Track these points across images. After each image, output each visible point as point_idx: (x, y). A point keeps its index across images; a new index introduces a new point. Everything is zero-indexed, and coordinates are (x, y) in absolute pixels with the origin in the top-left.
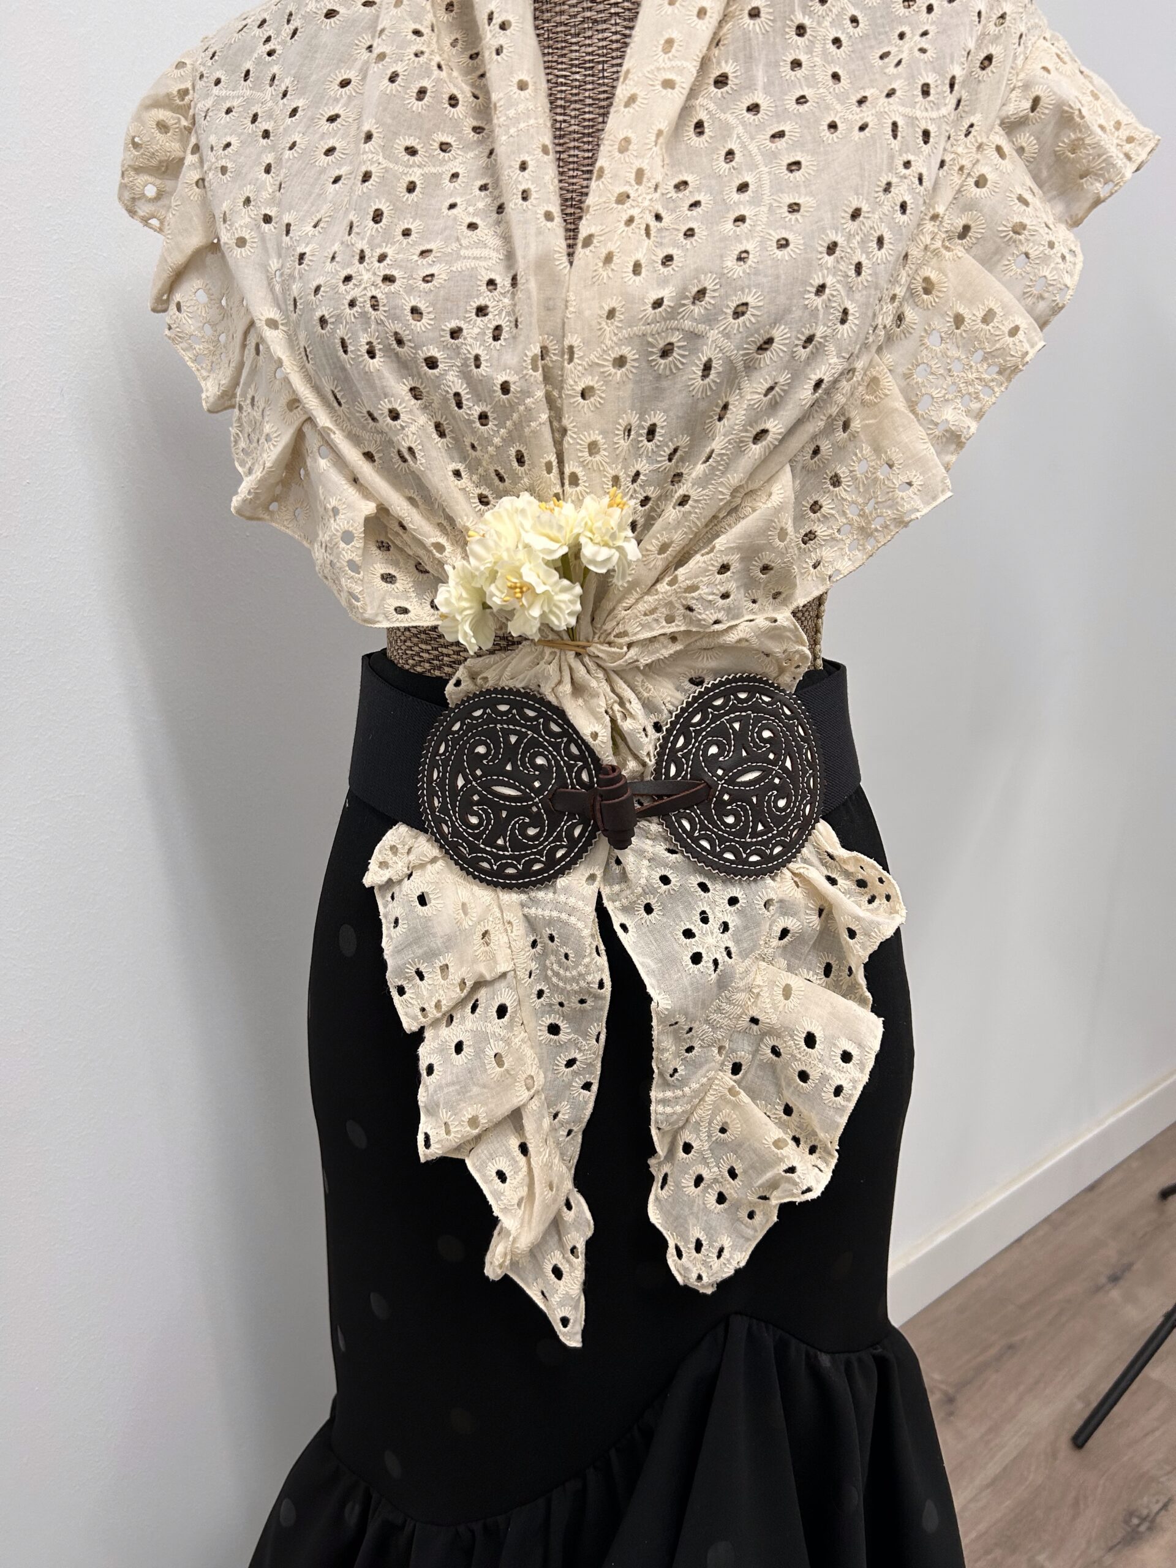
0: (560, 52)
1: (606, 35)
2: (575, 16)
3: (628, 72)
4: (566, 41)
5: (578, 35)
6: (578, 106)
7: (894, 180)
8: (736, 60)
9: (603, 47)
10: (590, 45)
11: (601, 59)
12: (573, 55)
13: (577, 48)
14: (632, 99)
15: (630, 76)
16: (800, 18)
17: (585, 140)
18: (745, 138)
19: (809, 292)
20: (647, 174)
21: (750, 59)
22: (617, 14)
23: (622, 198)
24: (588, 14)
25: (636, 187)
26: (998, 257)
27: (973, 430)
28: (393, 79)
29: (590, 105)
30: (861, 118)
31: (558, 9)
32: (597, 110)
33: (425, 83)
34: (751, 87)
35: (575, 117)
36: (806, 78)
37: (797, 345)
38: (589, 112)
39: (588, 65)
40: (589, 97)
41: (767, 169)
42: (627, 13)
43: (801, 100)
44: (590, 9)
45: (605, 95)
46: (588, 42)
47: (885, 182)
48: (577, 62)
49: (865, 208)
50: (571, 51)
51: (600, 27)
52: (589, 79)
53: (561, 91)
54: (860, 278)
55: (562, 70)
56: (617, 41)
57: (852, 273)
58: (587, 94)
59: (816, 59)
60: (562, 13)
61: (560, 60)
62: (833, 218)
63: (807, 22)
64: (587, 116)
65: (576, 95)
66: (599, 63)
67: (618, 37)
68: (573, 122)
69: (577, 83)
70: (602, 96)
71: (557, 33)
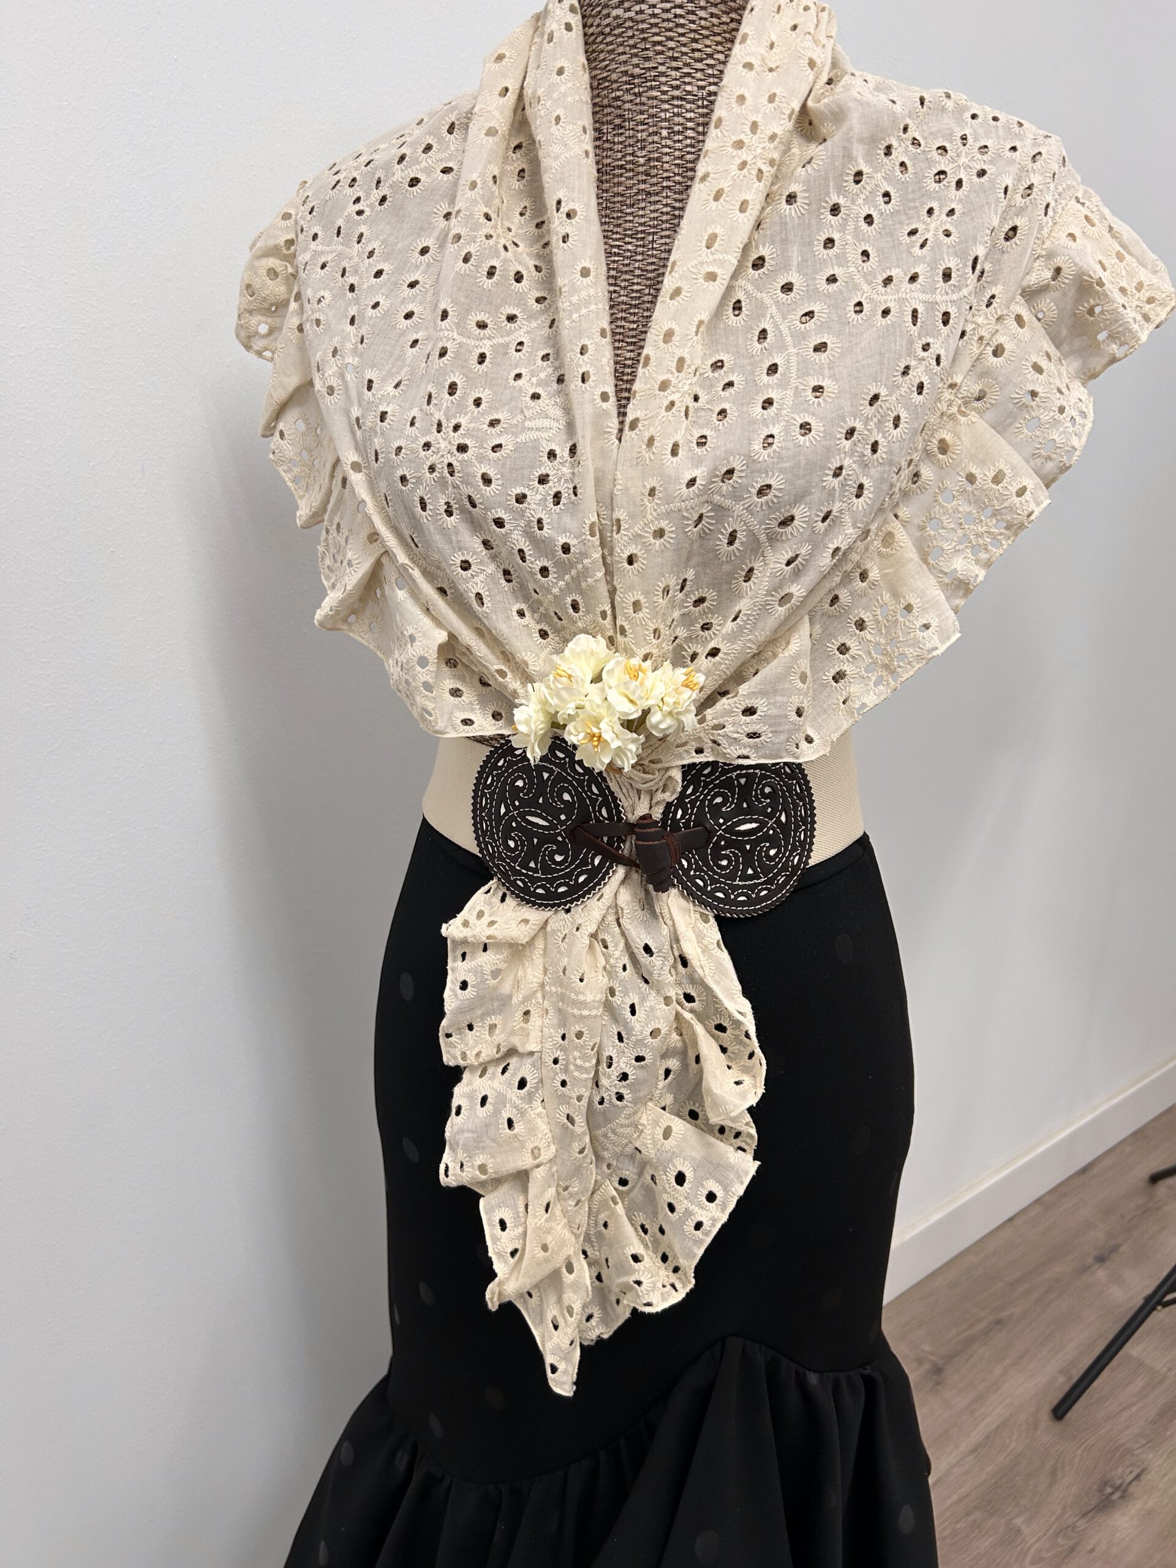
0: (615, 222)
1: (658, 207)
2: (631, 188)
3: (674, 263)
4: (621, 211)
5: (632, 206)
6: (628, 277)
7: (913, 363)
8: (772, 243)
9: (654, 219)
10: (642, 216)
11: (652, 230)
12: (628, 225)
13: (631, 218)
14: (677, 292)
15: (676, 268)
16: (835, 199)
17: (632, 311)
18: (778, 318)
19: (827, 475)
20: (688, 361)
21: (785, 241)
22: (668, 187)
23: (664, 386)
24: (642, 186)
25: (677, 374)
26: (1009, 420)
27: (981, 578)
28: (466, 260)
29: (639, 276)
30: (886, 302)
31: (616, 180)
32: (645, 282)
33: (494, 262)
34: (786, 267)
35: (625, 288)
36: (837, 256)
37: (816, 521)
38: (638, 284)
39: (639, 236)
40: (639, 268)
41: (795, 351)
42: (678, 186)
43: (832, 279)
44: (644, 182)
45: (653, 267)
46: (641, 213)
47: (903, 366)
48: (629, 232)
49: (883, 392)
50: (626, 221)
51: (653, 199)
52: (640, 249)
53: (614, 261)
54: (875, 456)
55: (616, 240)
56: (667, 213)
57: (869, 452)
58: (637, 265)
59: (849, 237)
60: (619, 184)
61: (615, 230)
62: (852, 406)
63: (841, 201)
64: (635, 287)
65: (627, 265)
66: (649, 234)
67: (668, 209)
68: (622, 292)
69: (629, 254)
70: (650, 268)
71: (614, 203)
